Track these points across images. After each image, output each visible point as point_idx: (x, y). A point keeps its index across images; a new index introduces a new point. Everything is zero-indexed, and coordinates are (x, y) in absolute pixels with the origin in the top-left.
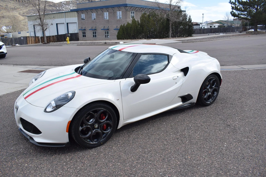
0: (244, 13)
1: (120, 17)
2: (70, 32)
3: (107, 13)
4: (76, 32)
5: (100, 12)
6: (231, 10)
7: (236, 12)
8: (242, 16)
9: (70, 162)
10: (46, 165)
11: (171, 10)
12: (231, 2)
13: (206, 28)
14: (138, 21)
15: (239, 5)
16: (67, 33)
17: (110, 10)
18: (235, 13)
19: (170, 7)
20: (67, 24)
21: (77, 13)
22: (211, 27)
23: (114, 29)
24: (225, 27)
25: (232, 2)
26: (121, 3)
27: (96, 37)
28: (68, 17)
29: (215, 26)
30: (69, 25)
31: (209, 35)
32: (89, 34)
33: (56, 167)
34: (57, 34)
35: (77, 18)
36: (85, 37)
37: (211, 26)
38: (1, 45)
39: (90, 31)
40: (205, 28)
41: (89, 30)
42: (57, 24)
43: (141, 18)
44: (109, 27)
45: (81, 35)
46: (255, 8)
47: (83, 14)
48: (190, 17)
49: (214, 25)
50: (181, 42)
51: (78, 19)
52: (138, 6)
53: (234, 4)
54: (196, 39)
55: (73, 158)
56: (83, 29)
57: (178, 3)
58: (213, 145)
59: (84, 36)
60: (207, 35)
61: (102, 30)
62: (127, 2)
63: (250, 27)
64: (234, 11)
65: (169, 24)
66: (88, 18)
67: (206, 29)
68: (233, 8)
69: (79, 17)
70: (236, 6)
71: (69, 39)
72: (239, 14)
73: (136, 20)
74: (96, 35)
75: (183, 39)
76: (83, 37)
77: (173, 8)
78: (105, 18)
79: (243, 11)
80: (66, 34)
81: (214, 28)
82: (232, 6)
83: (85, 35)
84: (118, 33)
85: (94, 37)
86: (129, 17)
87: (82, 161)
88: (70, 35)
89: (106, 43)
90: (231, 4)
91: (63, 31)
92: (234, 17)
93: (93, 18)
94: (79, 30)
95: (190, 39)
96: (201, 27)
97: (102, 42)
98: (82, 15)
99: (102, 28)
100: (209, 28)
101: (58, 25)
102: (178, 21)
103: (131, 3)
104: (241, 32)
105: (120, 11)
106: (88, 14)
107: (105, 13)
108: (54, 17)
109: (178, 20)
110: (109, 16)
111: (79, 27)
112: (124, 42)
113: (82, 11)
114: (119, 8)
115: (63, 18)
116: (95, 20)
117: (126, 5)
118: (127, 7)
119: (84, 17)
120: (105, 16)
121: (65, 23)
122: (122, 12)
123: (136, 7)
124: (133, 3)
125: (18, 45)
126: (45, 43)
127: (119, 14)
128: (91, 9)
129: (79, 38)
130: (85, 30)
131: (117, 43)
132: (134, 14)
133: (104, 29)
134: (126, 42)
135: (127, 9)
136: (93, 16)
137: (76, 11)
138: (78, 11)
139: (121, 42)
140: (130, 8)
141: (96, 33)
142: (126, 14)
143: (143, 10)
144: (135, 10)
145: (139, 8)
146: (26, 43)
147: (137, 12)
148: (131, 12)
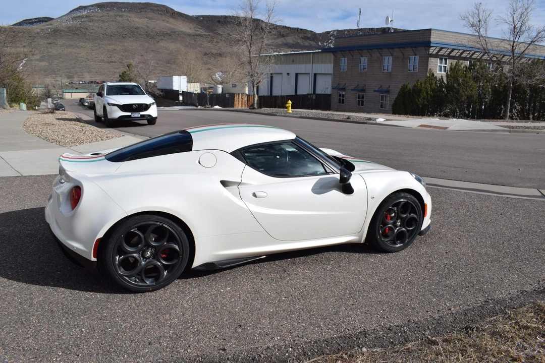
1: (415, 68)
2: (318, 92)
3: (391, 58)
4: (329, 91)
5: (376, 54)
14: (443, 80)
16: (312, 93)
17: (397, 52)
19: (513, 51)
20: (315, 75)
21: (334, 55)
26: (420, 40)
27: (362, 105)
28: (318, 63)
30: (318, 78)
32: (351, 97)
34: (294, 94)
35: (333, 65)
36: (343, 103)
38: (148, 103)
39: (353, 93)
41: (352, 90)
42: (297, 75)
43: (447, 74)
44: (389, 86)
45: (335, 100)
47: (344, 57)
51: (334, 67)
52: (458, 48)
56: (341, 87)
59: (341, 101)
61: (375, 91)
62: (433, 38)
66: (352, 66)
69: (336, 63)
71: (290, 105)
74: (363, 102)
76: (340, 102)
78: (386, 68)
80: (308, 94)
83: (343, 100)
85: (359, 104)
88: (314, 97)
91: (305, 88)
93: (362, 68)
94: (333, 88)
98: (343, 59)
99: (377, 89)
101: (300, 77)
103: (443, 39)
105: (415, 55)
107: (386, 58)
108: (293, 61)
110: (392, 64)
111: (333, 82)
112: (387, 120)
113: (342, 52)
114: (414, 49)
115: (310, 63)
116: (366, 72)
117: (428, 44)
118: (431, 48)
119: (346, 64)
120: (386, 64)
121: (311, 74)
122: (419, 57)
123: (453, 50)
124: (447, 40)
125: (217, 107)
126: (254, 108)
127: (414, 61)
128: (361, 49)
129: (332, 105)
130: (343, 89)
131: (370, 119)
132: (446, 64)
133: (379, 91)
134: (391, 120)
135: (430, 53)
136: (362, 64)
137: (333, 52)
138: (336, 51)
139: (381, 119)
140: (439, 51)
141: (363, 98)
142: (428, 62)
143: (468, 56)
144: (451, 55)
145: (460, 52)
146: (233, 106)
147: (454, 59)
148: (441, 59)
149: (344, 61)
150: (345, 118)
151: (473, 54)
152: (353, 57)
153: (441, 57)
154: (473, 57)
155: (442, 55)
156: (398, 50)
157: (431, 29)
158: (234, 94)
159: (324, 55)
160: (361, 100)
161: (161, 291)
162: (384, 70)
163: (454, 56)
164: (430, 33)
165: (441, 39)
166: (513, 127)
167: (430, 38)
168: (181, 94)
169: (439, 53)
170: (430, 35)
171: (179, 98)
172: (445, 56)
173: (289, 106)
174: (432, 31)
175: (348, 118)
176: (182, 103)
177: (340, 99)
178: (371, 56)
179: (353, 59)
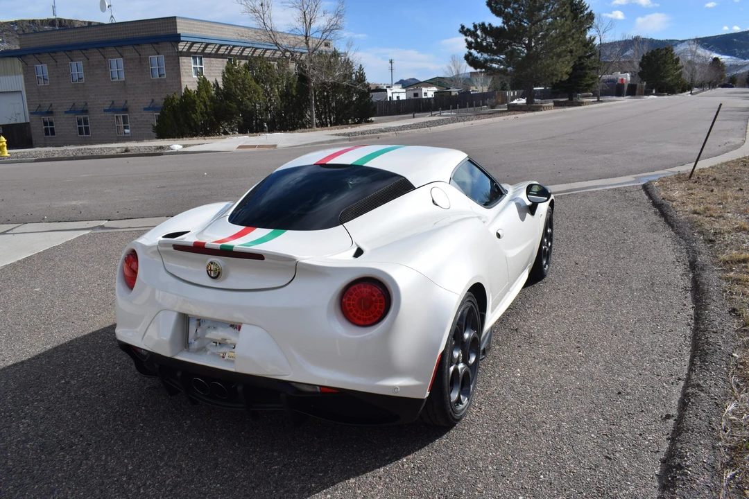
0: (498, 58)
1: (162, 73)
3: (121, 61)
4: (22, 119)
5: (96, 56)
6: (466, 51)
7: (479, 55)
8: (495, 65)
9: (139, 471)
10: (70, 492)
11: (311, 51)
12: (465, 29)
13: (405, 98)
14: (218, 85)
15: (485, 39)
17: (130, 52)
18: (477, 57)
19: (307, 43)
21: (23, 61)
22: (416, 95)
23: (145, 109)
24: (453, 94)
25: (468, 30)
26: (162, 33)
29: (426, 94)
31: (414, 117)
32: (65, 124)
33: (101, 491)
35: (22, 76)
36: (53, 133)
37: (416, 92)
39: (67, 118)
40: (401, 99)
41: (66, 112)
43: (224, 76)
44: (126, 102)
45: (38, 130)
46: (525, 44)
47: (41, 63)
48: (361, 68)
49: (424, 90)
50: (348, 137)
51: (26, 81)
52: (212, 42)
53: (473, 34)
54: (386, 128)
55: (143, 461)
56: (46, 109)
57: (327, 33)
58: (490, 377)
59: (50, 131)
60: (410, 118)
61: (105, 111)
62: (181, 29)
63: (514, 93)
64: (473, 51)
65: (307, 90)
66: (58, 77)
67: (403, 100)
68: (470, 45)
69: (28, 74)
70: (479, 40)
71: (5, 143)
72: (486, 61)
73: (211, 80)
74: (87, 129)
75: (349, 130)
76: (47, 134)
77: (314, 45)
78: (115, 75)
79: (495, 53)
81: (424, 97)
82: (466, 40)
83: (52, 130)
84: (160, 119)
85: (81, 133)
86: (186, 72)
87: (171, 463)
89: (127, 150)
90: (466, 35)
92: (476, 69)
93: (76, 78)
94: (31, 113)
95: (370, 130)
96: (390, 97)
97: (113, 149)
98: (39, 66)
99: (106, 107)
100: (412, 97)
102: (331, 83)
103: (193, 30)
104: (492, 107)
105: (158, 54)
106: (59, 63)
107: (114, 62)
109: (331, 80)
110: (125, 69)
111: (30, 104)
112: (186, 146)
113: (37, 56)
114: (155, 45)
116: (83, 84)
117: (176, 38)
118: (180, 44)
119: (46, 74)
120: (115, 69)
122: (166, 57)
123: (207, 45)
124: (198, 31)
127: (157, 62)
128: (70, 49)
129: (34, 139)
130: (50, 113)
132: (201, 64)
133: (112, 109)
135: (180, 50)
136: (75, 72)
137: (19, 56)
138: (24, 55)
140: (190, 47)
141: (86, 123)
142: (179, 63)
143: (226, 53)
144: (205, 51)
145: (217, 47)
147: (210, 57)
148: (195, 58)
149: (43, 69)
150: (118, 150)
151: (231, 50)
152: (56, 61)
153: (194, 55)
154: (232, 53)
155: (195, 53)
156: (131, 48)
157: (175, 17)
162: (112, 79)
163: (210, 54)
164: (176, 22)
165: (191, 30)
166: (348, 135)
167: (176, 29)
169: (191, 50)
170: (176, 26)
172: (200, 53)
173: (3, 146)
174: (178, 20)
177: (46, 129)
178: (88, 59)
179: (57, 65)
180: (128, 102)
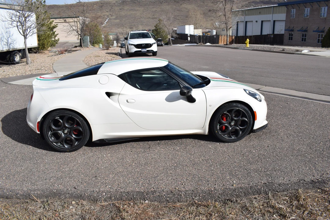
2: (276, 33)
3: (326, 8)
4: (283, 32)
5: (316, 6)
16: (272, 33)
20: (274, 21)
21: (286, 7)
27: (305, 41)
28: (276, 13)
30: (276, 23)
32: (297, 36)
35: (285, 14)
36: (292, 40)
38: (152, 43)
39: (298, 33)
41: (298, 31)
42: (262, 22)
44: (324, 28)
45: (286, 38)
47: (294, 9)
51: (287, 16)
56: (291, 29)
59: (291, 39)
61: (314, 31)
66: (299, 15)
69: (288, 13)
74: (305, 39)
76: (289, 39)
78: (322, 15)
80: (268, 34)
83: (292, 38)
85: (302, 41)
88: (272, 36)
91: (267, 30)
93: (306, 15)
94: (285, 30)
98: (292, 10)
99: (315, 29)
101: (264, 23)
106: (300, 9)
107: (323, 8)
108: (260, 13)
110: (327, 12)
111: (285, 26)
112: (311, 51)
113: (292, 5)
115: (271, 14)
116: (308, 18)
119: (295, 13)
120: (323, 12)
121: (271, 21)
125: (208, 44)
126: (227, 44)
128: (305, 2)
129: (284, 41)
131: (298, 51)
133: (317, 31)
134: (313, 51)
136: (306, 13)
137: (286, 5)
138: (288, 5)
139: (305, 51)
141: (305, 36)
146: (218, 43)
149: (294, 11)
150: (281, 50)
152: (299, 8)
158: (219, 36)
159: (280, 8)
160: (304, 37)
161: (74, 152)
162: (321, 16)
168: (189, 36)
171: (188, 38)
173: (247, 43)
175: (283, 50)
176: (189, 42)
177: (290, 37)
178: (312, 7)
179: (299, 10)
180: (325, 28)
